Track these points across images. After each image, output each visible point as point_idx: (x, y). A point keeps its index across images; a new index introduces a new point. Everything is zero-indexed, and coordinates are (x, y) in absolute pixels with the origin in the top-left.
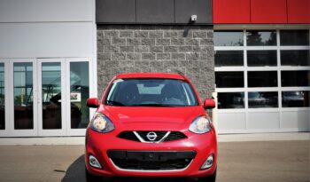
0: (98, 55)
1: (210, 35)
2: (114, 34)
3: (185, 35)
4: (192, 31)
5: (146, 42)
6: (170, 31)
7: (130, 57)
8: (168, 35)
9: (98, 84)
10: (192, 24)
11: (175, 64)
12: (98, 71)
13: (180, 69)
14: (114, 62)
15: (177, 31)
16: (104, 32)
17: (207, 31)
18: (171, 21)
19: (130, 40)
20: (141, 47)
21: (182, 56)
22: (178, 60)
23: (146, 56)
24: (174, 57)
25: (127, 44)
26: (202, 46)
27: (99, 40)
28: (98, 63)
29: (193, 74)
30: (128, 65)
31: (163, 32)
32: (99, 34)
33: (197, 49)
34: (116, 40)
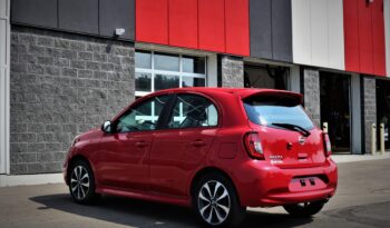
0: (12, 65)
1: (131, 54)
2: (32, 40)
3: (108, 50)
4: (116, 47)
5: (67, 55)
6: (93, 44)
7: (49, 71)
8: (90, 48)
9: (11, 105)
10: (115, 39)
11: (97, 84)
12: (11, 86)
13: (102, 90)
14: (31, 76)
15: (100, 45)
16: (19, 34)
17: (129, 48)
18: (96, 32)
19: (50, 50)
20: (61, 59)
21: (104, 75)
22: (100, 80)
23: (66, 72)
24: (96, 76)
25: (45, 55)
26: (124, 66)
27: (12, 45)
28: (11, 76)
29: (114, 98)
30: (47, 82)
31: (85, 43)
32: (13, 38)
33: (118, 69)
34: (33, 48)
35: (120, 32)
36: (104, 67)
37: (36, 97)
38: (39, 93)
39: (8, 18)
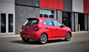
0: (15, 12)
1: (39, 10)
2: (19, 7)
3: (34, 9)
4: (36, 8)
5: (26, 10)
6: (31, 8)
7: (23, 14)
8: (31, 9)
9: (15, 20)
10: (36, 7)
12: (15, 17)
14: (19, 15)
15: (33, 8)
16: (17, 6)
17: (38, 9)
18: (32, 5)
19: (23, 9)
20: (25, 11)
21: (34, 14)
24: (32, 14)
25: (22, 10)
26: (37, 12)
27: (15, 8)
28: (15, 15)
30: (22, 16)
31: (30, 8)
32: (16, 7)
33: (36, 13)
34: (19, 9)
35: (37, 5)
36: (33, 13)
37: (20, 19)
38: (21, 18)
39: (15, 3)
